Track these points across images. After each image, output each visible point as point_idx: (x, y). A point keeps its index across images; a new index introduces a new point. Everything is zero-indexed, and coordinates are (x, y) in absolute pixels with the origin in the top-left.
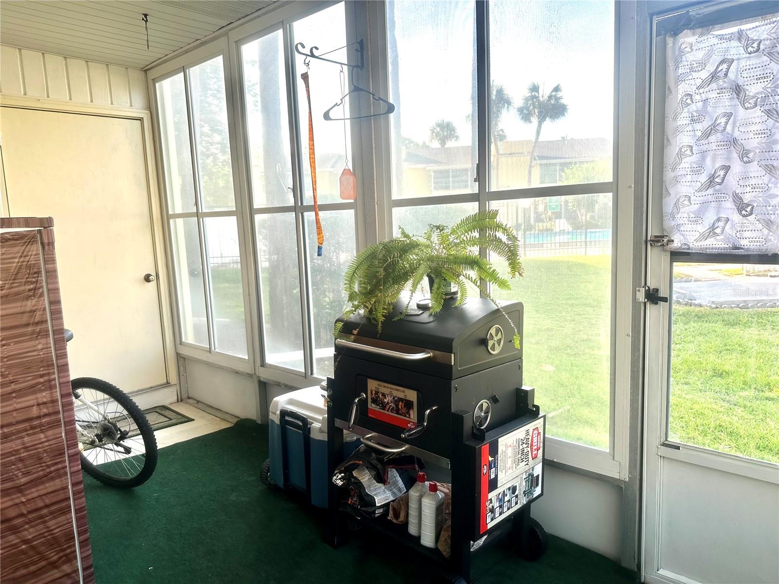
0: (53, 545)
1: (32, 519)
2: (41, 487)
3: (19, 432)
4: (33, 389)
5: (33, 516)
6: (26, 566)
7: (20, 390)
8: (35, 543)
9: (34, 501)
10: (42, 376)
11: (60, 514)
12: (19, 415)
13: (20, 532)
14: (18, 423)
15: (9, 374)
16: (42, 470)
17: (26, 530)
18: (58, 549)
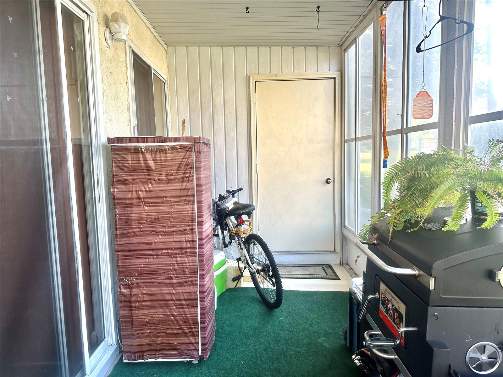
0: (186, 323)
1: (177, 304)
2: (183, 288)
3: (176, 254)
4: (183, 232)
5: (178, 302)
6: (172, 329)
7: (177, 231)
8: (177, 318)
9: (179, 295)
10: (189, 226)
11: (191, 307)
12: (176, 245)
13: (171, 309)
14: (175, 249)
15: (174, 221)
16: (185, 278)
17: (174, 309)
18: (189, 326)
